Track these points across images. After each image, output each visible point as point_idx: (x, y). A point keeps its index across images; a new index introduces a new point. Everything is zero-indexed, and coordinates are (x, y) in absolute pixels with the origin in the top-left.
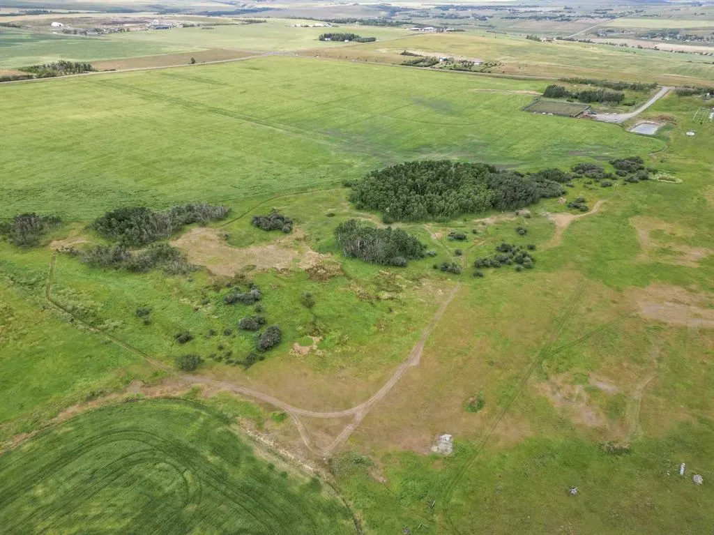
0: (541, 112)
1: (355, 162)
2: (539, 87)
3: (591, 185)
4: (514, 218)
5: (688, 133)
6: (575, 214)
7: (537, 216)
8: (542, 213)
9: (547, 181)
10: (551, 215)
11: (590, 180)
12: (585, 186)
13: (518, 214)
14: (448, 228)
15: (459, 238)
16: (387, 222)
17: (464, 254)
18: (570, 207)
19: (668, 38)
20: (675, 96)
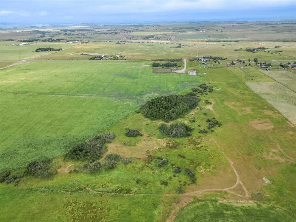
0: (157, 73)
1: (128, 103)
2: (148, 64)
3: (203, 95)
4: (198, 111)
5: (205, 73)
6: (210, 105)
7: (203, 108)
8: (202, 107)
9: (192, 96)
10: (205, 107)
11: (201, 93)
12: (202, 96)
13: (197, 109)
14: (186, 119)
15: (194, 121)
16: (167, 122)
17: (201, 126)
18: (207, 103)
19: (152, 38)
20: (190, 61)
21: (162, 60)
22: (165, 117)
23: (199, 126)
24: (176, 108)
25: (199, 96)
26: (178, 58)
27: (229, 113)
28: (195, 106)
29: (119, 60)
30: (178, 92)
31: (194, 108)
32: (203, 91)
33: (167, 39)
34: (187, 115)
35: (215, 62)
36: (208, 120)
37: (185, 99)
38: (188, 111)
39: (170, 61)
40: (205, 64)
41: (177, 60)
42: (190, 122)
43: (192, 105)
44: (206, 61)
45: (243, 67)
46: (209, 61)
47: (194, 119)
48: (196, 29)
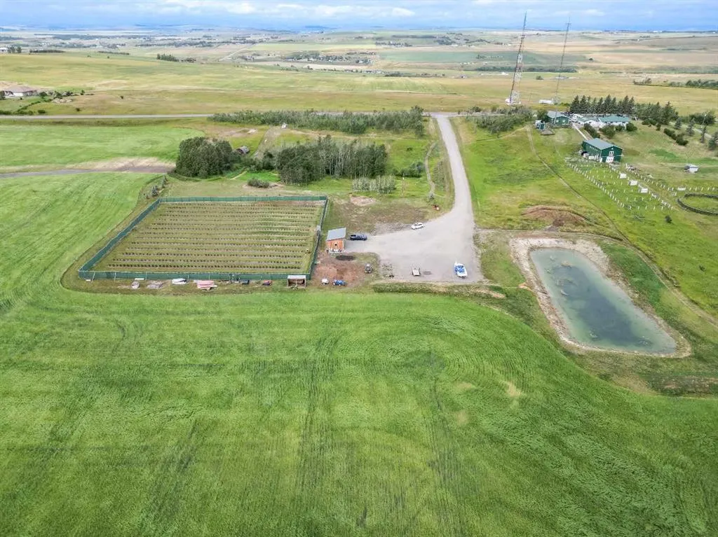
2: (163, 146)
19: (312, 59)
20: (484, 134)
21: (275, 120)
26: (391, 110)
33: (358, 62)
35: (682, 143)
39: (334, 126)
41: (390, 124)
44: (611, 132)
48: (438, 41)
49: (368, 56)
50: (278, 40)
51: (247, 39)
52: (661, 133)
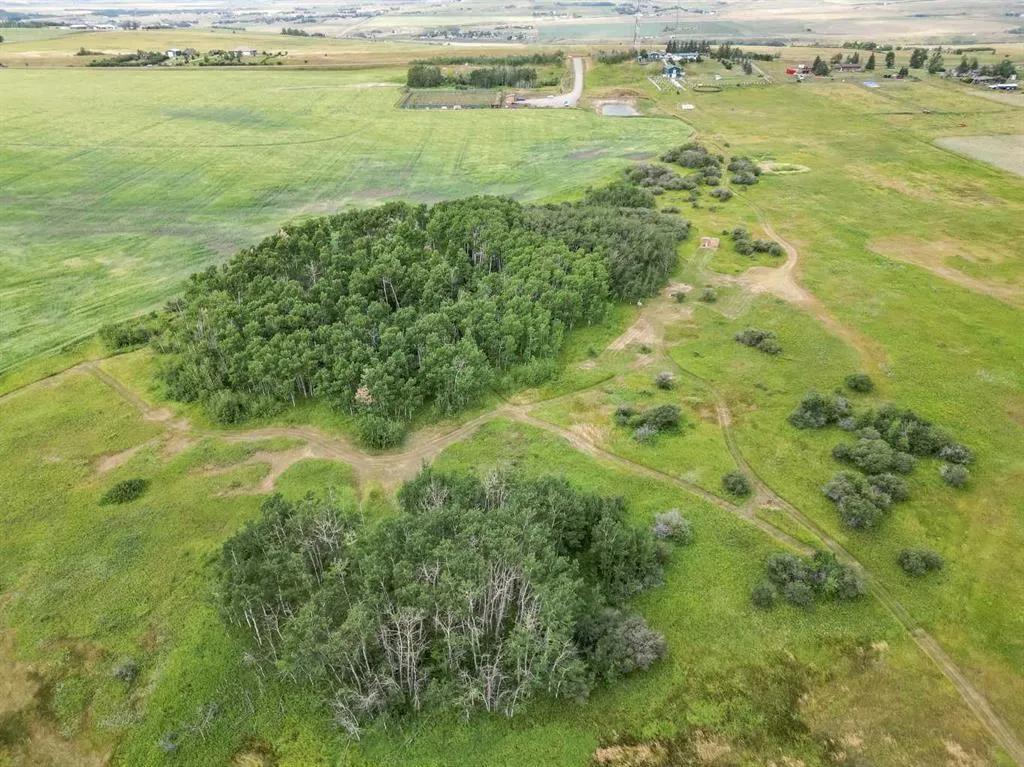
0: (423, 107)
1: (108, 262)
3: (701, 203)
4: (687, 312)
5: (684, 107)
6: (776, 266)
7: (722, 292)
8: (716, 281)
9: (628, 210)
10: (743, 280)
11: (685, 194)
12: (695, 206)
13: (681, 298)
14: (585, 396)
15: (668, 423)
16: (379, 443)
17: (751, 480)
18: (743, 252)
19: (450, 36)
20: (602, 65)
21: (459, 62)
22: (362, 393)
23: (737, 489)
24: (495, 290)
25: (673, 211)
27: (971, 328)
28: (662, 272)
29: (244, 64)
30: (531, 189)
31: (653, 291)
32: (698, 182)
34: (592, 354)
35: (729, 68)
36: (813, 406)
37: (574, 222)
38: (598, 320)
39: (501, 63)
40: (679, 75)
41: (539, 60)
42: (626, 440)
43: (636, 266)
44: (682, 62)
45: (876, 81)
46: (699, 61)
47: (661, 400)
48: (617, 10)
49: (524, 31)
50: (400, 11)
51: (358, 11)
52: (720, 63)
